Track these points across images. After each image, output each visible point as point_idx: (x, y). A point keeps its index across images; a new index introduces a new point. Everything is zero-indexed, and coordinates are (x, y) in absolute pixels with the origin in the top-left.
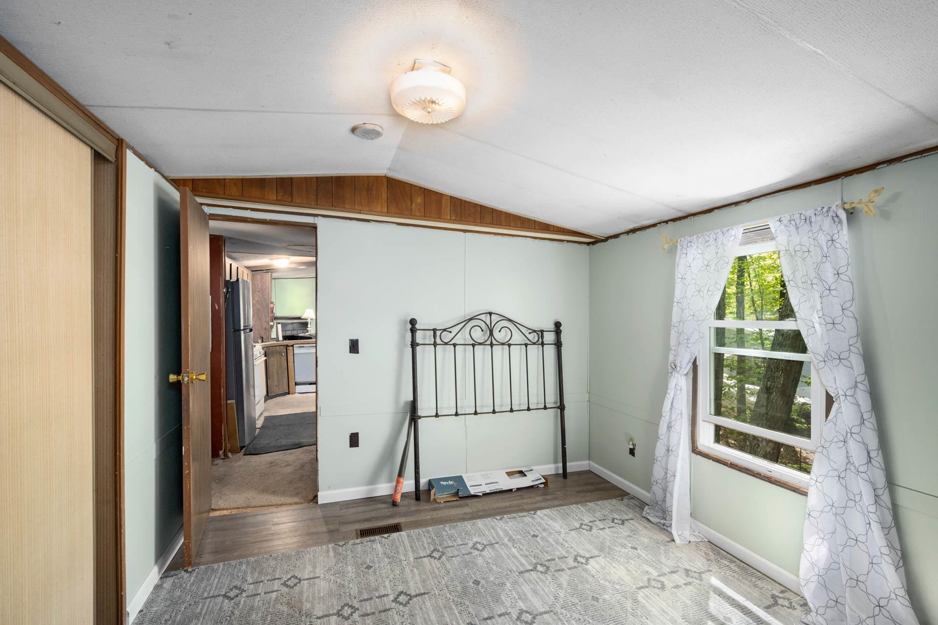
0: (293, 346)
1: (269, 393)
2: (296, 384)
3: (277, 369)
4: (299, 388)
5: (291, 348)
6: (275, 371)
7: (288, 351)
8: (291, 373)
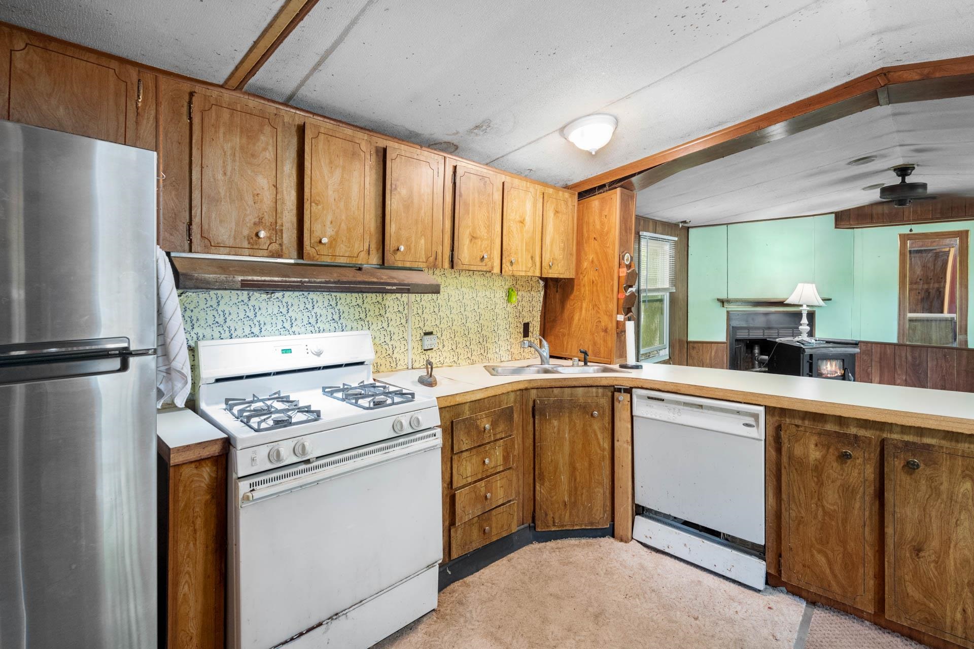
0: (629, 391)
1: (538, 523)
2: (640, 510)
3: (572, 454)
4: (644, 528)
5: (623, 397)
6: (563, 460)
7: (616, 403)
8: (623, 474)
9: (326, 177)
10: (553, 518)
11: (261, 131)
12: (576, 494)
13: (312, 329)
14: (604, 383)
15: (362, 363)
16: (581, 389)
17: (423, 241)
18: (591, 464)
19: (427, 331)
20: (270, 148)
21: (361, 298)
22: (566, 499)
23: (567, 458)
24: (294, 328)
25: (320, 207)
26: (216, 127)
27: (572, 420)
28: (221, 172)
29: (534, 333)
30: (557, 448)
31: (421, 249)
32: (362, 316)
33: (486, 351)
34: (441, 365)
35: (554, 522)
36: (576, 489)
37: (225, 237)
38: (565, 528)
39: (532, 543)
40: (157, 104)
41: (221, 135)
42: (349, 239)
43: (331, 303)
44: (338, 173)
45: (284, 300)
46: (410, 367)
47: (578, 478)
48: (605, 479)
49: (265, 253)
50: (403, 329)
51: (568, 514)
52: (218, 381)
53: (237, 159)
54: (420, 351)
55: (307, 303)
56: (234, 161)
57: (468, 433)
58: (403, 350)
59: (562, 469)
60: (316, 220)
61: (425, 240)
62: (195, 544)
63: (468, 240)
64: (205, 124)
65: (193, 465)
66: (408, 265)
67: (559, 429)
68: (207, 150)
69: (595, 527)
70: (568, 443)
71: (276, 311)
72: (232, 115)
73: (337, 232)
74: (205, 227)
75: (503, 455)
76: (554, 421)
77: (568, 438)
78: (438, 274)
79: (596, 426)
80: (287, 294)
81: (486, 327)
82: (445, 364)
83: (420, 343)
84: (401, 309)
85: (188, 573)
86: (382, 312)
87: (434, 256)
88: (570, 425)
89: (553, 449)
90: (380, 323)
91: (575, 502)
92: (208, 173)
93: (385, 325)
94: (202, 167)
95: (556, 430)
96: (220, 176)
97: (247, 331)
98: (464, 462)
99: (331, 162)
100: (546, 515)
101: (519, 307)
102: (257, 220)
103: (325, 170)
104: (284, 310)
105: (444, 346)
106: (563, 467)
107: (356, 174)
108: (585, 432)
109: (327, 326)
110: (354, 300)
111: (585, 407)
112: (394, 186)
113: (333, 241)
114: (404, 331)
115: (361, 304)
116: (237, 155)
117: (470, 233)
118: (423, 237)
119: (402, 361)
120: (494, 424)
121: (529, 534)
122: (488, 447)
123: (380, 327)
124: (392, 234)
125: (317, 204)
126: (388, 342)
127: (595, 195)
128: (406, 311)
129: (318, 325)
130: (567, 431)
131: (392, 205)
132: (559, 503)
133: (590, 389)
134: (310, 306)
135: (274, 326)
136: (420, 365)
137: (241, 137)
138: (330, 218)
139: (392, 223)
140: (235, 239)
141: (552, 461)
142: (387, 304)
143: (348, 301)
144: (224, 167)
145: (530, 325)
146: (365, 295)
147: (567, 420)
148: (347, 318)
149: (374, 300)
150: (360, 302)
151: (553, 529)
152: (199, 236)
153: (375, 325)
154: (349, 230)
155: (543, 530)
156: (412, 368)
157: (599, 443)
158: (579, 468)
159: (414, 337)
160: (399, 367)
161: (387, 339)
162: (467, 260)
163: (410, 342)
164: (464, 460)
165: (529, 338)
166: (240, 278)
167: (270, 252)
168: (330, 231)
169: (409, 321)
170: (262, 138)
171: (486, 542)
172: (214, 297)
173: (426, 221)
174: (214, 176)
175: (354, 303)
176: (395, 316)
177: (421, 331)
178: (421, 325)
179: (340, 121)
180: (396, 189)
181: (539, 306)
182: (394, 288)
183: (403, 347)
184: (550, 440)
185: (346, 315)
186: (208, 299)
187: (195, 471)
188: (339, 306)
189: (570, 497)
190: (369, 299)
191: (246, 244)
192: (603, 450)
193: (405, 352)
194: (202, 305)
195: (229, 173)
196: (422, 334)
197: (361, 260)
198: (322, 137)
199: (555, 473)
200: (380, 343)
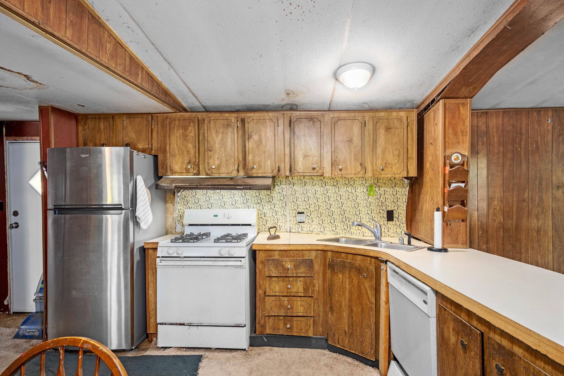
0: (385, 263)
1: (330, 338)
5: (383, 267)
6: (345, 302)
7: (381, 271)
9: (215, 139)
10: (338, 338)
11: (189, 125)
12: (352, 328)
13: (234, 207)
14: (372, 254)
15: (250, 225)
16: (359, 256)
17: (269, 162)
18: (362, 310)
19: (300, 212)
20: (193, 131)
21: (258, 192)
22: (346, 329)
23: (347, 301)
24: (226, 206)
25: (212, 152)
26: (174, 128)
27: (351, 276)
28: (176, 145)
29: (400, 218)
30: (341, 293)
31: (268, 166)
32: (259, 201)
33: (349, 227)
34: (311, 233)
35: (339, 342)
36: (353, 325)
37: (178, 169)
38: (345, 349)
39: (325, 350)
40: (158, 125)
41: (176, 131)
42: (227, 165)
43: (242, 195)
44: (220, 136)
45: (221, 193)
46: (288, 231)
47: (354, 317)
48: (372, 324)
49: (192, 174)
50: (284, 209)
51: (347, 340)
52: (190, 225)
53: (181, 138)
54: (295, 223)
55: (231, 194)
56: (180, 139)
57: (276, 267)
58: (284, 221)
59: (344, 308)
60: (210, 158)
61: (271, 161)
62: (153, 278)
63: (302, 158)
64: (170, 128)
65: (152, 250)
66: (260, 175)
67: (342, 281)
68: (172, 138)
69: (364, 357)
70: (348, 291)
71: (217, 198)
72: (179, 122)
73: (221, 163)
74: (171, 166)
75: (303, 288)
76: (339, 275)
77: (348, 289)
78: (296, 179)
79: (367, 284)
80: (222, 191)
81: (348, 212)
82: (314, 232)
83: (295, 218)
84: (282, 198)
85: (151, 286)
86: (271, 200)
87: (277, 169)
88: (349, 279)
89: (339, 293)
90: (269, 206)
91: (352, 334)
92: (172, 146)
93: (273, 207)
94: (170, 144)
95: (340, 280)
96: (176, 147)
97: (207, 207)
98: (274, 283)
99: (216, 132)
100: (334, 335)
101: (381, 199)
102: (188, 161)
103: (214, 135)
104: (221, 198)
105: (312, 221)
106: (345, 307)
107: (229, 134)
108: (359, 287)
109: (241, 206)
110: (254, 193)
111: (359, 270)
112: (250, 136)
113: (219, 167)
114: (284, 210)
115: (258, 195)
116: (181, 137)
117: (303, 154)
118: (269, 159)
119: (283, 227)
120: (296, 267)
121: (323, 343)
122: (291, 279)
123: (269, 207)
124: (250, 160)
125: (211, 151)
126: (275, 216)
127: (431, 108)
128: (285, 200)
129: (237, 205)
130: (347, 283)
131: (249, 145)
132: (341, 330)
133: (366, 258)
134: (232, 196)
135: (217, 205)
136: (296, 231)
137: (182, 130)
138: (217, 156)
139: (250, 155)
140: (181, 169)
141: (338, 301)
142: (274, 195)
143: (251, 194)
144: (177, 142)
145: (394, 212)
146: (260, 191)
147: (348, 276)
148: (251, 202)
149: (266, 194)
150: (257, 194)
151: (338, 346)
152: (169, 170)
153: (266, 206)
154: (227, 161)
155: (332, 344)
156: (290, 232)
157: (369, 298)
158: (355, 311)
159: (291, 215)
160: (281, 230)
161: (274, 214)
162: (301, 170)
163: (288, 216)
164: (274, 282)
165: (394, 222)
166: (174, 185)
167: (194, 173)
168: (217, 162)
169: (287, 205)
170: (190, 128)
171: (289, 334)
172: (194, 192)
173: (271, 151)
174: (174, 146)
175: (254, 195)
176: (278, 202)
177: (296, 211)
178: (296, 208)
179: (223, 112)
180: (251, 137)
181: (405, 199)
182: (242, 187)
183: (284, 219)
184: (337, 287)
185: (250, 201)
186: (192, 193)
187: (153, 252)
188: (246, 197)
189: (349, 328)
190: (262, 193)
191: (185, 172)
192: (372, 303)
193: (285, 223)
194: (191, 195)
195: (178, 145)
196: (297, 213)
197: (234, 174)
198: (212, 121)
199: (340, 310)
200: (269, 216)
